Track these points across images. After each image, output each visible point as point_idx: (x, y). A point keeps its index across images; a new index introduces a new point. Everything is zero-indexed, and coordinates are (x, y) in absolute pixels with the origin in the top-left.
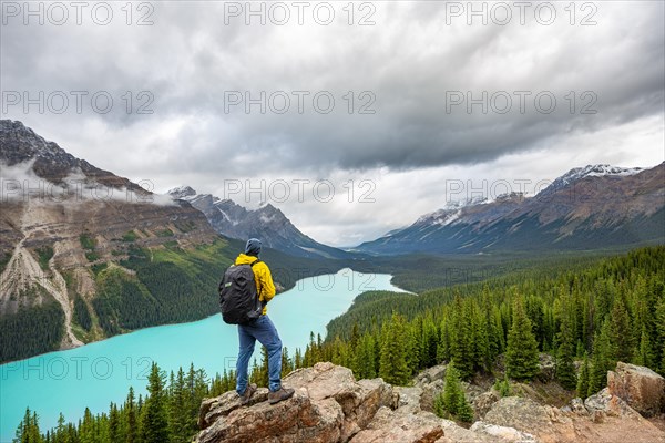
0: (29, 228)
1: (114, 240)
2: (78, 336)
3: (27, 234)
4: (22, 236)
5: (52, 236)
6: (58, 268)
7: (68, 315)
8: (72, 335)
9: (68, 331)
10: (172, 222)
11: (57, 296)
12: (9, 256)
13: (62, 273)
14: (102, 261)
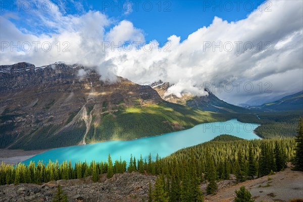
0: (89, 99)
1: (114, 104)
2: (86, 140)
3: (87, 102)
4: (86, 102)
5: (94, 102)
6: (92, 114)
7: (87, 132)
8: (84, 140)
9: (84, 138)
10: (141, 95)
11: (87, 125)
12: (80, 109)
13: (92, 116)
14: (107, 112)
